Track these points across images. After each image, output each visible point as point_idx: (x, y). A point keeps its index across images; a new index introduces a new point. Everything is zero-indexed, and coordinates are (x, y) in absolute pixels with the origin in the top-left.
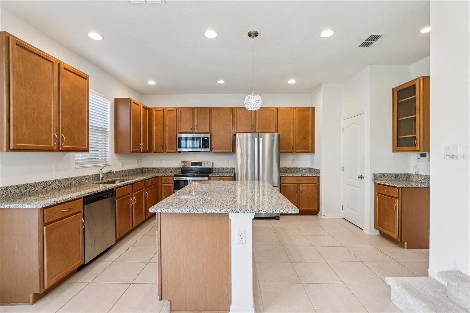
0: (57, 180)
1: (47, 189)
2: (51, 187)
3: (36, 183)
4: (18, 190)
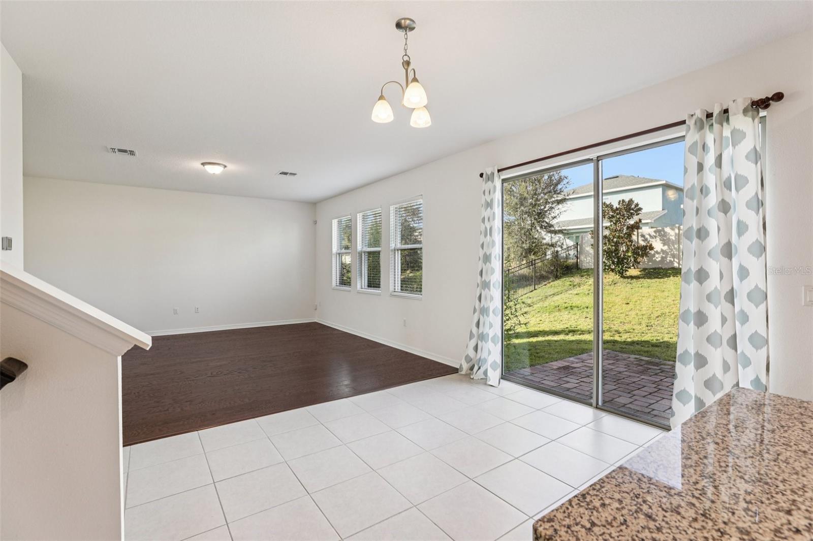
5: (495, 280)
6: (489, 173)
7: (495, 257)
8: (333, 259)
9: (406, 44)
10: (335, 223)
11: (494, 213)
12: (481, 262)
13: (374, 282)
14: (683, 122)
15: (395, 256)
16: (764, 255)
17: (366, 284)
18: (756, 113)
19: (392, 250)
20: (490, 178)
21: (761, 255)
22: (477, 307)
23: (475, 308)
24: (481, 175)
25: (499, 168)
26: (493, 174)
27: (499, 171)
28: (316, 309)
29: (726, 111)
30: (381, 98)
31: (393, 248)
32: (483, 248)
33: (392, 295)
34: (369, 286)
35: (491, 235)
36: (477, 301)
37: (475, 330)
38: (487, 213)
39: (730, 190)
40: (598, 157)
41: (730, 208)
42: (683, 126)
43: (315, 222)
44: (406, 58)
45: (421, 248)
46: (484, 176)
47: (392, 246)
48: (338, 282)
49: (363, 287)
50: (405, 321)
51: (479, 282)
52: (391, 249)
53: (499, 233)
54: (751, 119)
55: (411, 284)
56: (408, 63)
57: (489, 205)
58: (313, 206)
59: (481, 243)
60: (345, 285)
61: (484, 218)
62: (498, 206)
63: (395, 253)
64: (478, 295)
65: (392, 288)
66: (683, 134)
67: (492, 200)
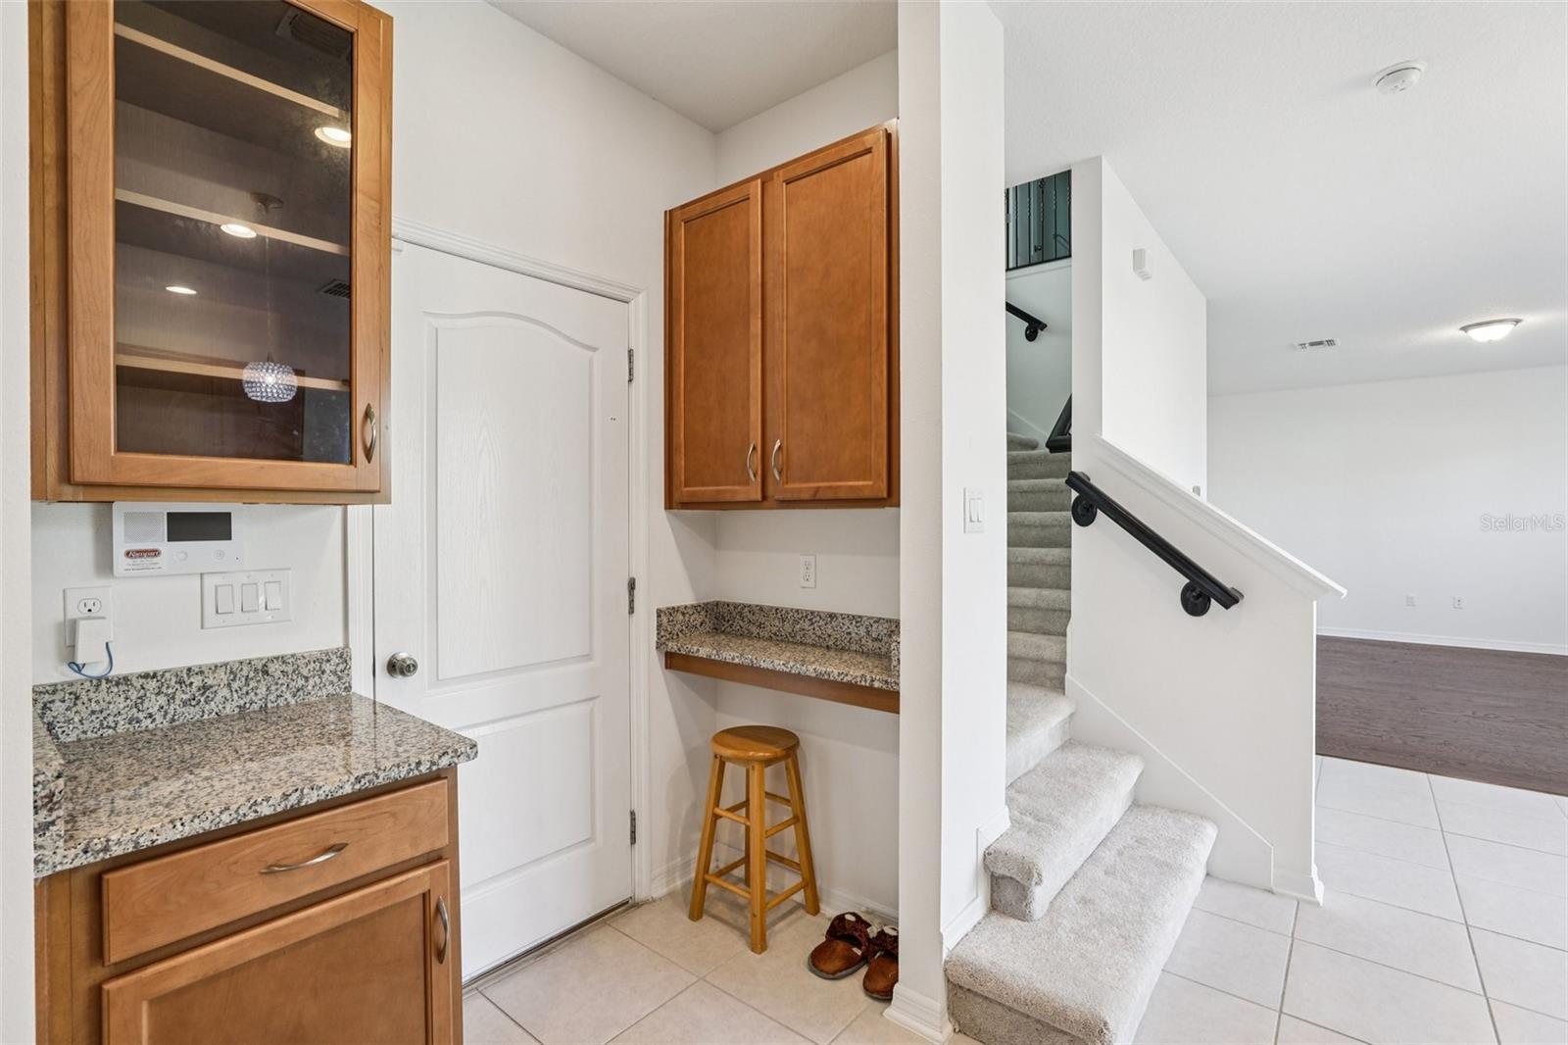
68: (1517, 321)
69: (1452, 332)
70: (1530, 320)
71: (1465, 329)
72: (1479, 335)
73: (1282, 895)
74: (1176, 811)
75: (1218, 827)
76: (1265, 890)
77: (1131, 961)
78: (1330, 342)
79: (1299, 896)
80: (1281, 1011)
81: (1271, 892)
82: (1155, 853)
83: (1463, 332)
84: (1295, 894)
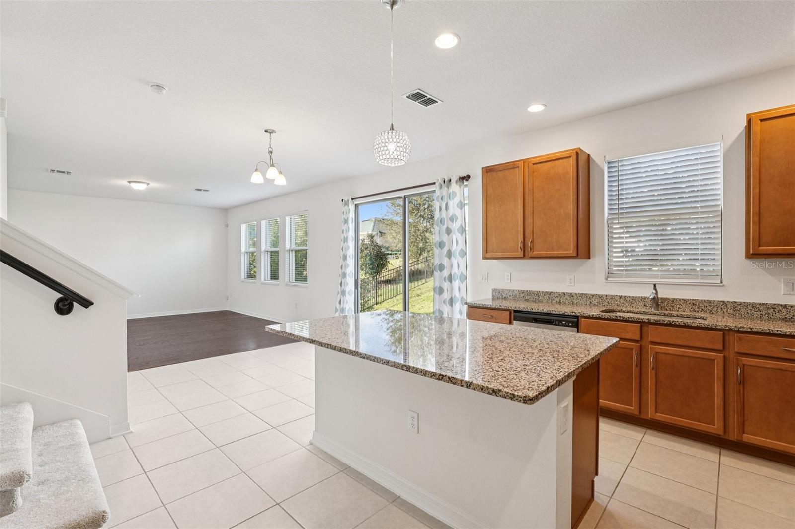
0: (567, 293)
1: (553, 301)
2: (558, 300)
3: (539, 292)
4: (522, 295)
5: (349, 272)
6: (346, 200)
7: (350, 256)
8: (242, 257)
9: (270, 142)
10: (244, 227)
11: (349, 228)
12: (342, 259)
13: (275, 276)
14: (434, 183)
15: (290, 255)
16: (465, 257)
17: (269, 277)
18: (461, 183)
19: (287, 251)
20: (347, 204)
21: (463, 257)
22: (339, 291)
23: (338, 291)
24: (342, 201)
25: (353, 197)
26: (348, 201)
27: (352, 199)
28: (227, 299)
29: (450, 180)
30: (256, 170)
31: (288, 248)
32: (342, 250)
33: (287, 285)
34: (272, 279)
35: (347, 242)
36: (340, 286)
37: (338, 306)
38: (344, 227)
39: (453, 222)
40: (405, 196)
41: (451, 232)
42: (434, 185)
43: (227, 226)
44: (270, 150)
45: (306, 250)
46: (344, 201)
47: (288, 246)
48: (246, 276)
49: (266, 279)
50: (296, 304)
51: (341, 273)
52: (286, 249)
53: (352, 241)
54: (458, 187)
55: (300, 276)
56: (271, 152)
57: (346, 221)
58: (225, 211)
59: (342, 247)
60: (252, 278)
61: (343, 231)
62: (352, 222)
63: (289, 253)
64: (340, 282)
65: (287, 280)
66: (435, 189)
67: (348, 218)
68: (148, 184)
69: (124, 182)
70: (153, 184)
71: (130, 182)
72: (135, 186)
73: (116, 437)
74: (54, 423)
75: (79, 419)
76: (107, 439)
77: (93, 485)
78: (69, 173)
79: (123, 433)
80: (145, 473)
81: (110, 438)
82: (60, 444)
83: (128, 183)
84: (121, 433)
